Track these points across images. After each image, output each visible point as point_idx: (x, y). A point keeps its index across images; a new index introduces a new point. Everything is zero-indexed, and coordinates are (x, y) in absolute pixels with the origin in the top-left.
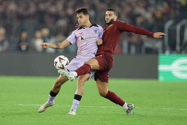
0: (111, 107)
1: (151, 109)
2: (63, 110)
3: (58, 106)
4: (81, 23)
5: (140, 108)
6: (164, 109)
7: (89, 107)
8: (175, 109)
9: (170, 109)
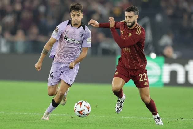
0: (63, 115)
1: (108, 117)
2: (9, 117)
3: (3, 113)
4: (78, 21)
5: (96, 116)
6: (123, 117)
7: (38, 114)
8: (134, 117)
9: (129, 117)
